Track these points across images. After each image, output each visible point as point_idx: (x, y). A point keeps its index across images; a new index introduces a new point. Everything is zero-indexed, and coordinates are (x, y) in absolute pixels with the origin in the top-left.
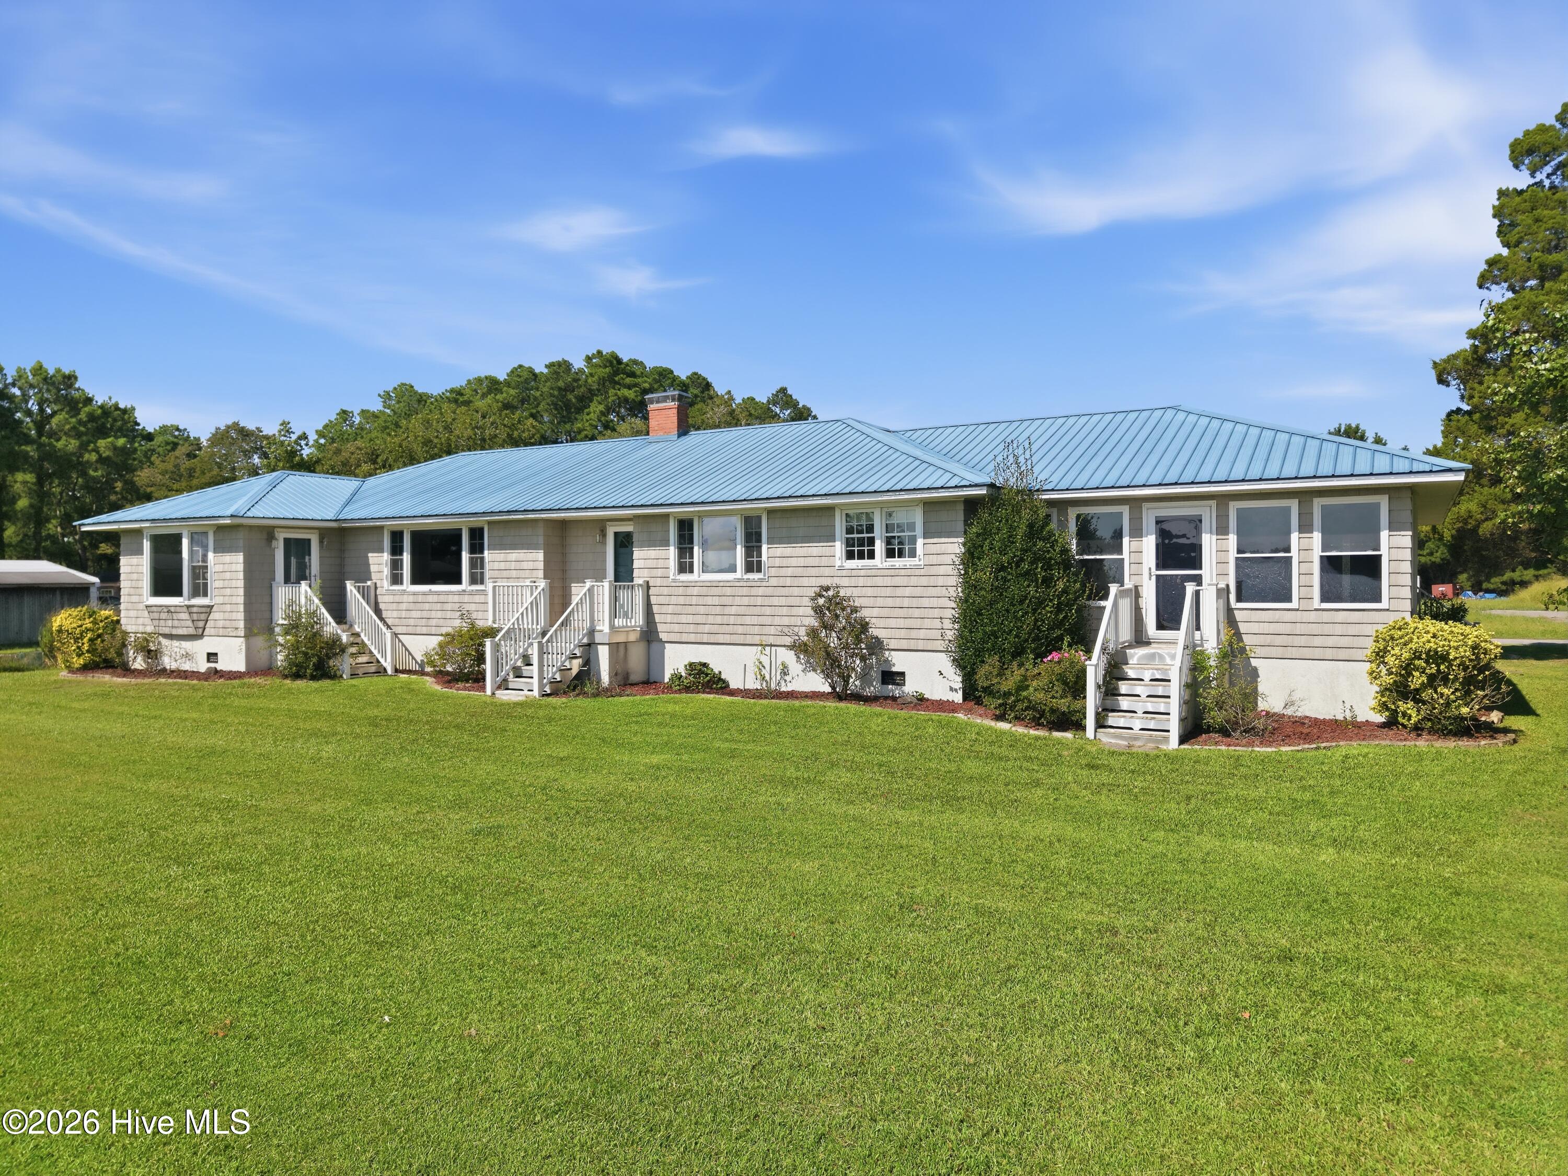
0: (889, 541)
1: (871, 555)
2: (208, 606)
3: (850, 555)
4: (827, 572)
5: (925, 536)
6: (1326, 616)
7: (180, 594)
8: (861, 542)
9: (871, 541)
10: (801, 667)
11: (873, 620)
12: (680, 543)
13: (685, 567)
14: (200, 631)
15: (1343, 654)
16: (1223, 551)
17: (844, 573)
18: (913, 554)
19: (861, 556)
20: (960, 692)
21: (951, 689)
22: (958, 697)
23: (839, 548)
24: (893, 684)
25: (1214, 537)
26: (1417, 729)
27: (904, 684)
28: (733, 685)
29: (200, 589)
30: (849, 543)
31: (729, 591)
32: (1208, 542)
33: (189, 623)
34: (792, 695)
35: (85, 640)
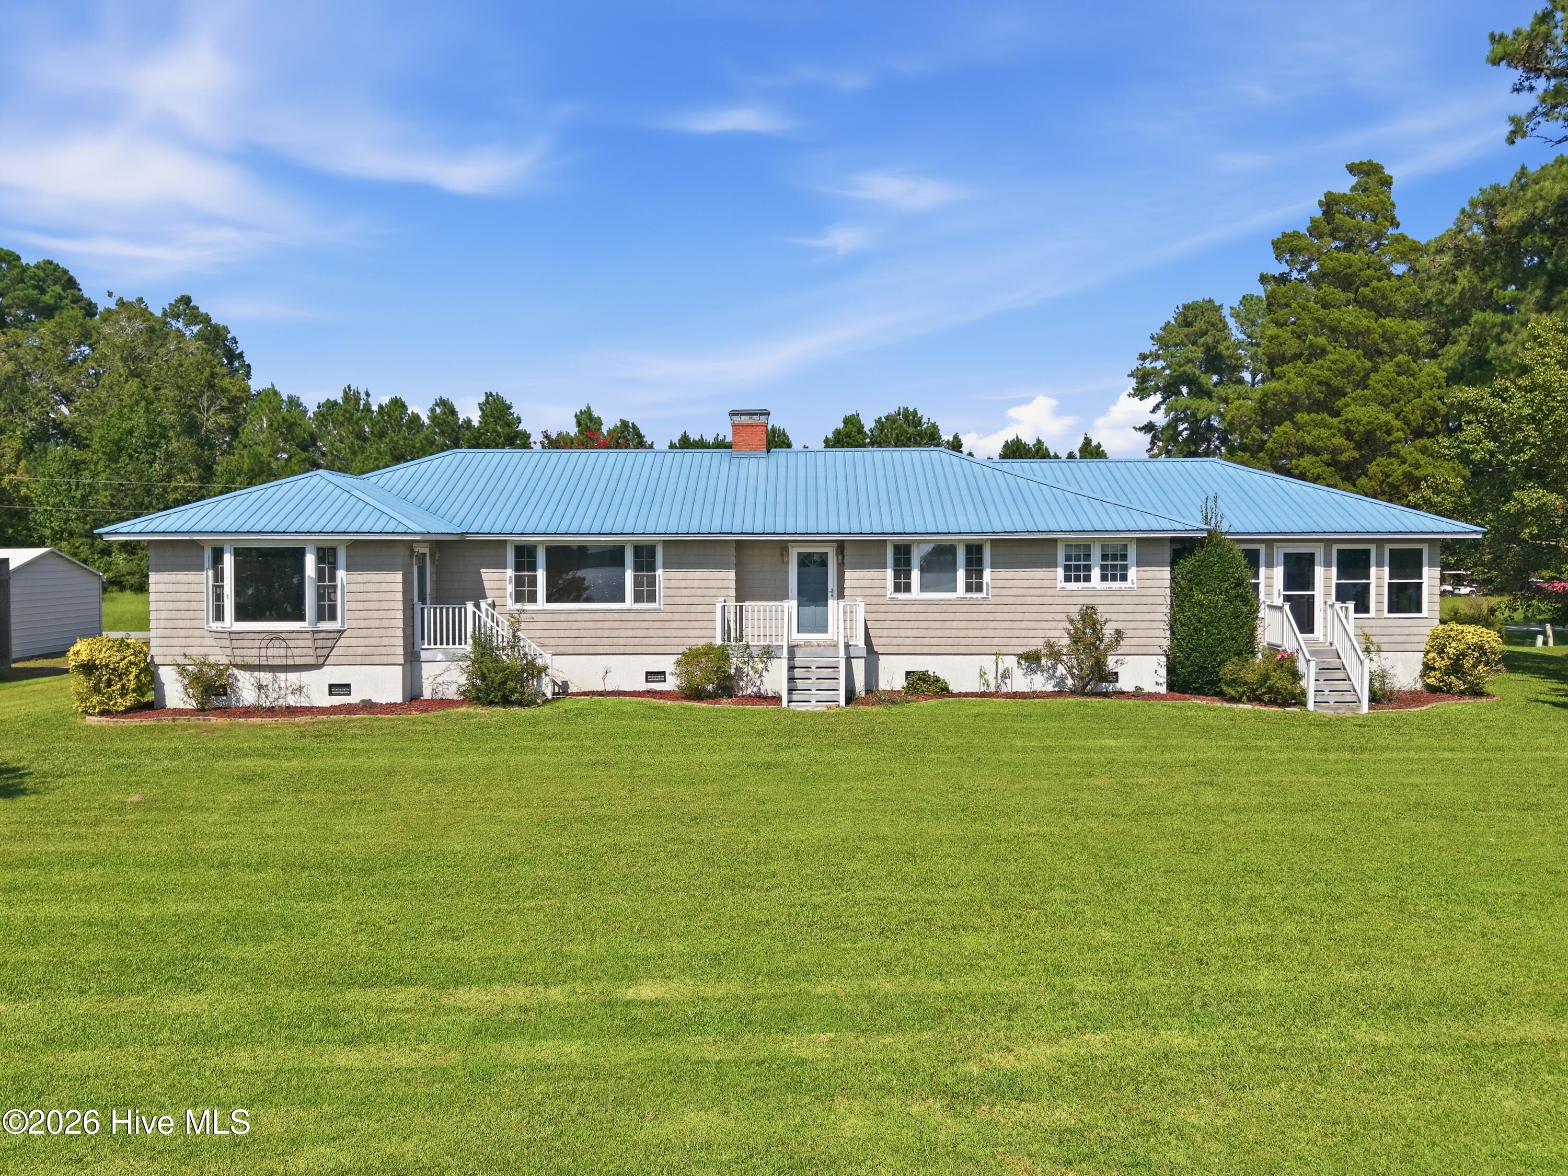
0: (1103, 568)
1: (1087, 579)
2: (339, 631)
3: (1067, 579)
4: (1050, 592)
5: (1139, 564)
6: (1391, 623)
7: (301, 618)
8: (1077, 568)
9: (1088, 568)
10: (1022, 672)
11: (1127, 631)
12: (895, 566)
13: (902, 586)
14: (323, 659)
15: (1400, 647)
16: (1328, 578)
17: (1065, 593)
18: (1124, 578)
19: (1077, 579)
20: (1165, 686)
21: (1157, 683)
22: (1163, 690)
23: (1060, 572)
24: (1107, 681)
25: (1323, 569)
26: (1462, 693)
27: (1117, 681)
28: (954, 688)
29: (327, 612)
30: (1067, 568)
31: (952, 608)
32: (1319, 572)
33: (311, 652)
34: (1015, 695)
35: (132, 677)
